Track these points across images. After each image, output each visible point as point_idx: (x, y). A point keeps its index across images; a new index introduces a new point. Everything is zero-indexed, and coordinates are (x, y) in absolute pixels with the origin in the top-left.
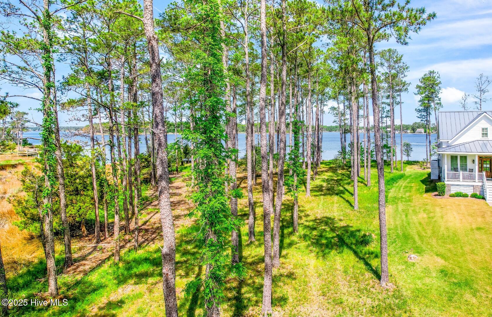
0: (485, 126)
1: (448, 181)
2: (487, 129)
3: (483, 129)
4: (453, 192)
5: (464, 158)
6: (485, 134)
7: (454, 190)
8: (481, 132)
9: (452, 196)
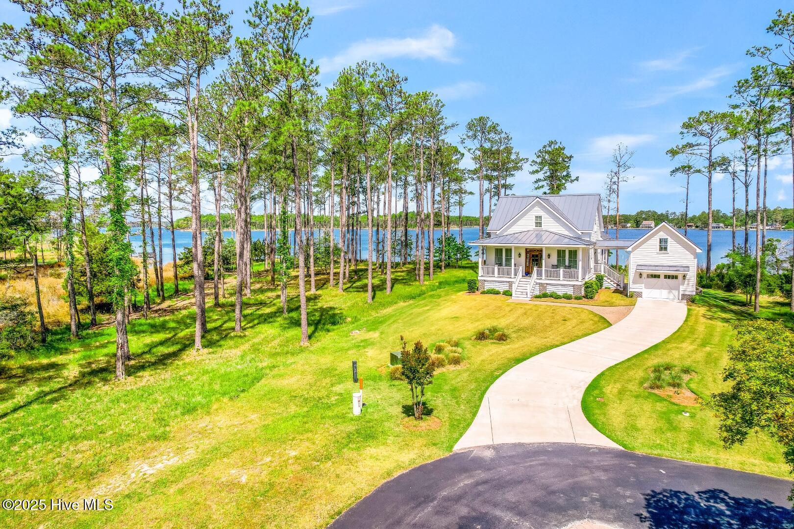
0: (539, 214)
1: (482, 276)
2: (540, 217)
3: (537, 217)
4: (486, 288)
5: (509, 251)
6: (539, 224)
7: (488, 287)
8: (534, 221)
9: (483, 293)
